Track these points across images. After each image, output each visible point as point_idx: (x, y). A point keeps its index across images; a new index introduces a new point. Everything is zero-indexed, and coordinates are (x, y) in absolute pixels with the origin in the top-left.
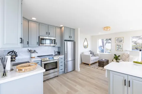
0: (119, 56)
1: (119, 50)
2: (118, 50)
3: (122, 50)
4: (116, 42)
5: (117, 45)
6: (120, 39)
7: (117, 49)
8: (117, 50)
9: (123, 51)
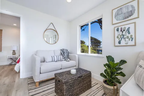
0: (123, 62)
1: (123, 42)
2: (119, 43)
3: (133, 43)
4: (115, 21)
5: (118, 30)
6: (125, 10)
7: (117, 40)
8: (117, 44)
9: (135, 45)
